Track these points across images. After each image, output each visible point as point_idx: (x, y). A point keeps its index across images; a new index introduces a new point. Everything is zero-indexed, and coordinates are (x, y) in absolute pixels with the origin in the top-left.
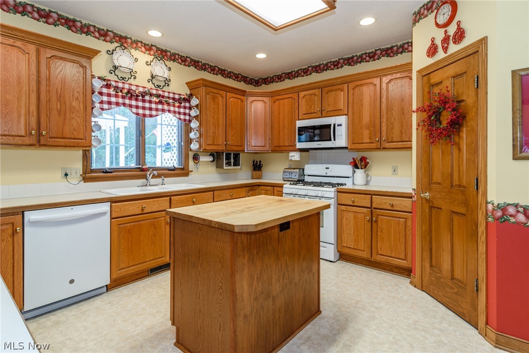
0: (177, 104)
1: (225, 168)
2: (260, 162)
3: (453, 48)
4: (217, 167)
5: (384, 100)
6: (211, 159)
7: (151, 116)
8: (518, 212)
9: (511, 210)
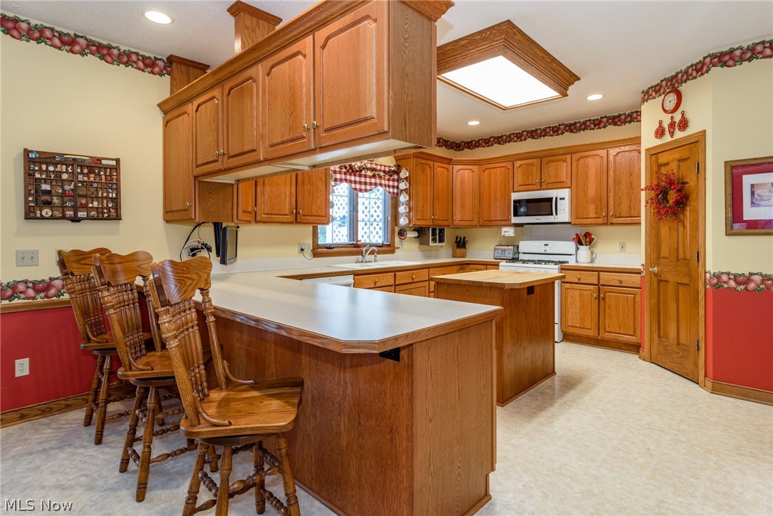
0: (387, 177)
1: (431, 244)
2: (464, 238)
3: (679, 135)
4: (421, 244)
5: (611, 173)
6: (416, 234)
7: (366, 190)
8: (730, 279)
9: (724, 278)
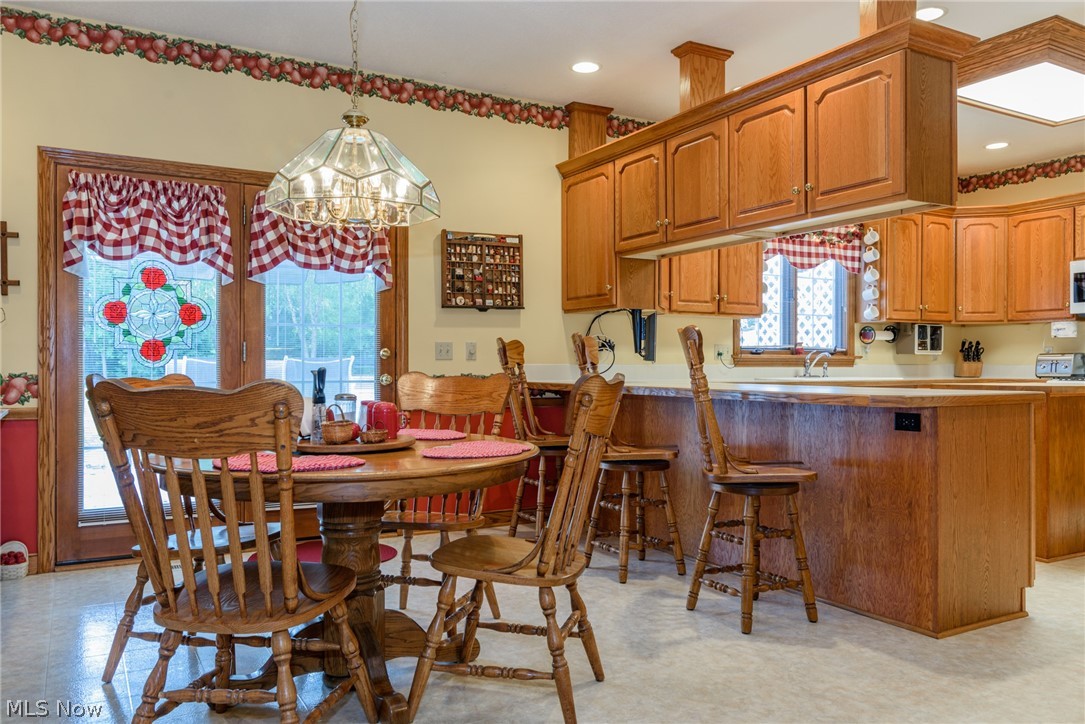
0: (843, 243)
1: (917, 352)
2: (978, 343)
4: (897, 353)
6: (889, 336)
7: (810, 266)
